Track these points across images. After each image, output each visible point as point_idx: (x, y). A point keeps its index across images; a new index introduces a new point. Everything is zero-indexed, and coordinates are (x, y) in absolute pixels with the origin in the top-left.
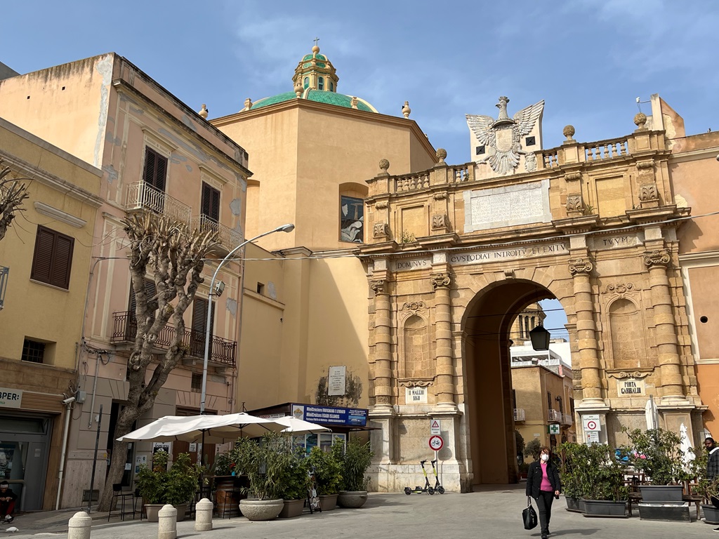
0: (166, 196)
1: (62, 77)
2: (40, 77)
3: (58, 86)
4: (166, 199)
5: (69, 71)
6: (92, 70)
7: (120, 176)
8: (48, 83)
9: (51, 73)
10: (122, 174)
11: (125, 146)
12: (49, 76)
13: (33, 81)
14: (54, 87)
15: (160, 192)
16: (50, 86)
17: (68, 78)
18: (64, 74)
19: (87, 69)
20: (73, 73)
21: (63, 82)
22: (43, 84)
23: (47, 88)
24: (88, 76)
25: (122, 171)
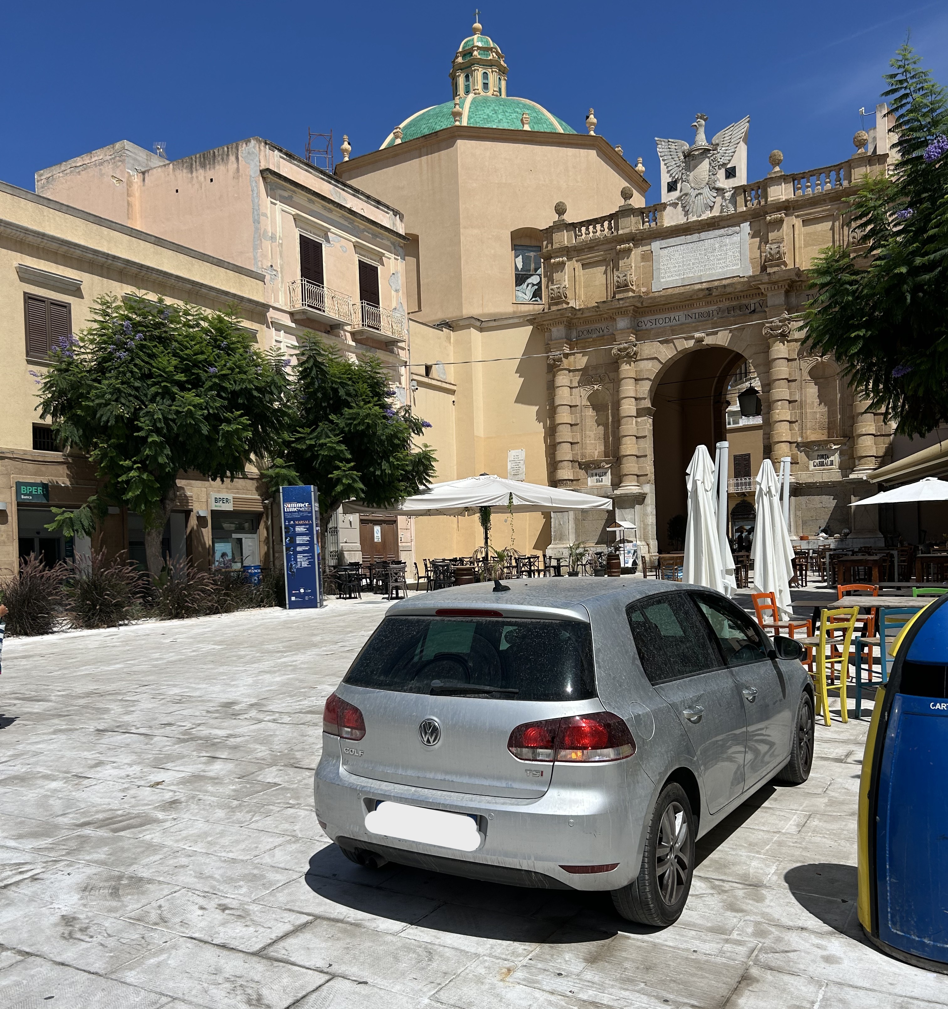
0: (325, 289)
1: (208, 166)
2: (185, 166)
3: (205, 177)
4: (326, 292)
5: (214, 160)
6: (237, 158)
7: (280, 275)
8: (194, 174)
9: (196, 162)
10: (282, 272)
11: (281, 242)
12: (194, 166)
13: (178, 172)
14: (201, 178)
15: (319, 286)
16: (197, 177)
17: (214, 168)
18: (209, 164)
19: (232, 158)
20: (218, 162)
21: (210, 174)
22: (190, 175)
23: (195, 180)
24: (235, 166)
25: (281, 268)
